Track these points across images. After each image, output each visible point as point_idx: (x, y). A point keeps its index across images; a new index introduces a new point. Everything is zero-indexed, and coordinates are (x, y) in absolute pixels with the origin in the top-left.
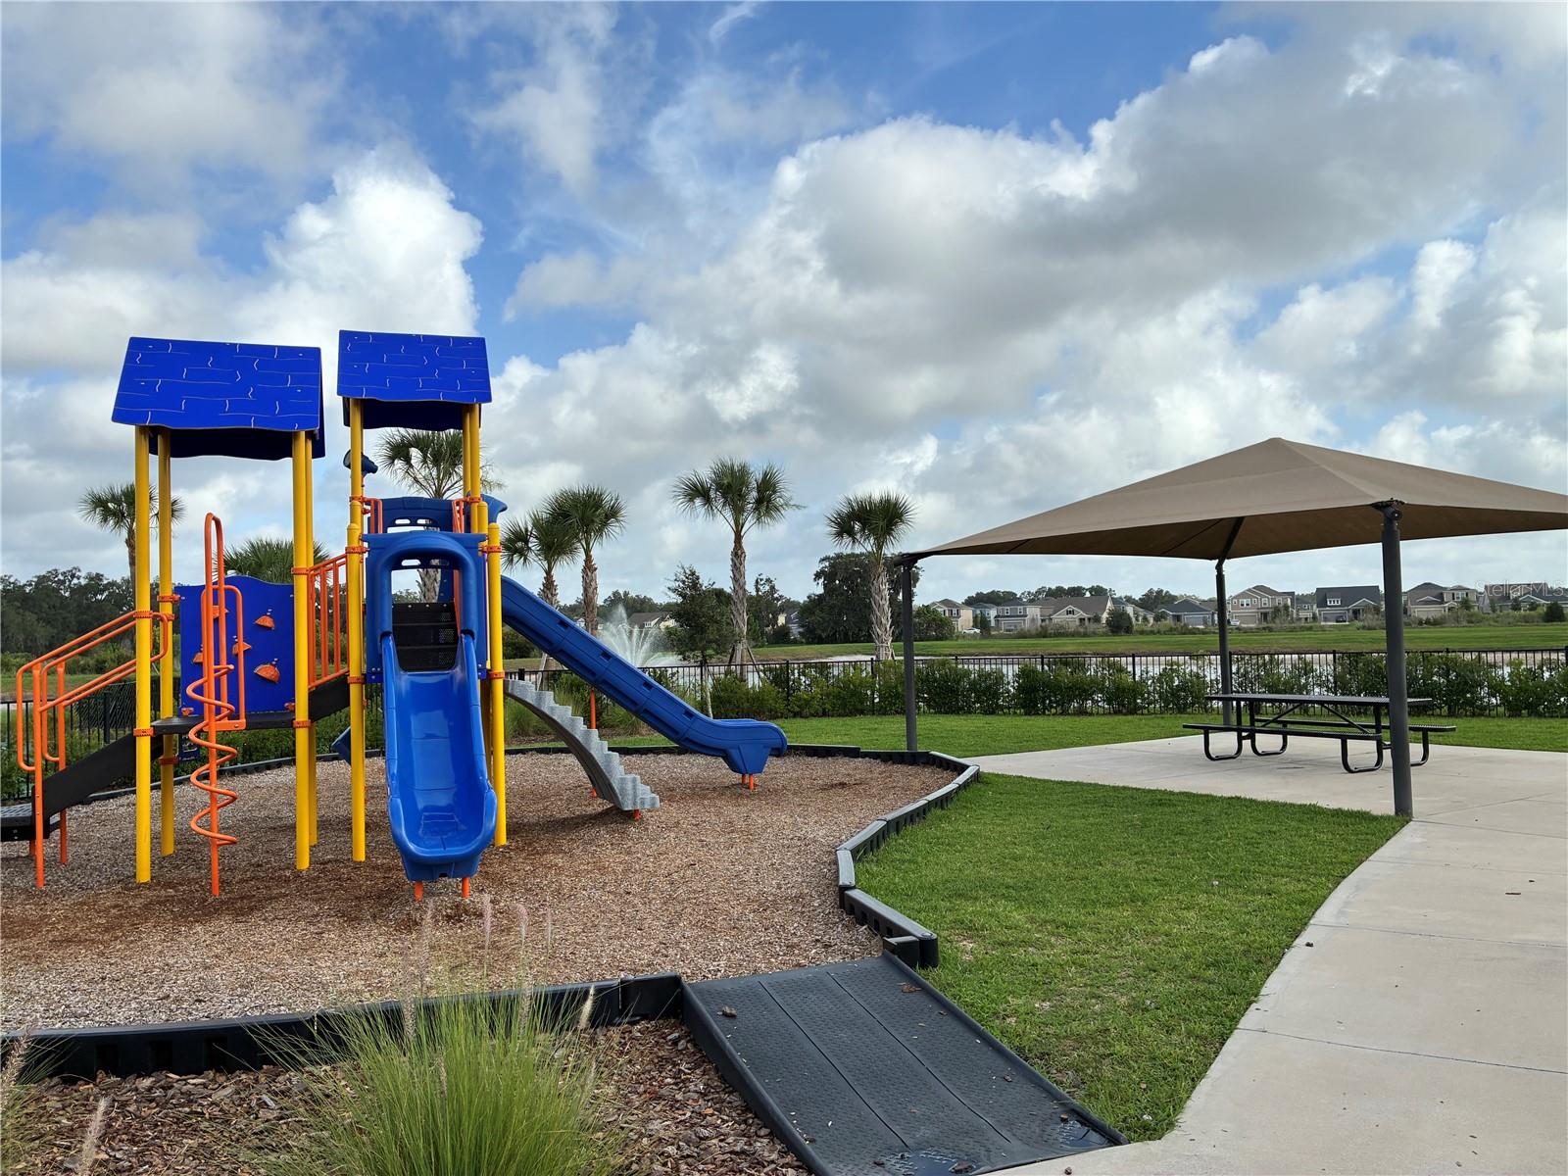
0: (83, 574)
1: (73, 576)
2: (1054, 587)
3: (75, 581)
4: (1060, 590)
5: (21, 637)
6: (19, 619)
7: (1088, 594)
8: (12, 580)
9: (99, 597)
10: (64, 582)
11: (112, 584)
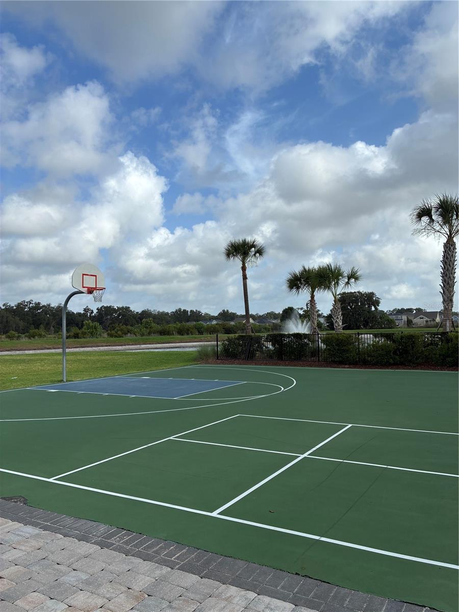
0: (34, 302)
1: (30, 303)
2: (400, 309)
3: (31, 305)
4: (403, 309)
5: (14, 326)
6: (13, 319)
7: (415, 312)
8: (8, 305)
9: (39, 311)
10: (27, 305)
11: (44, 306)
